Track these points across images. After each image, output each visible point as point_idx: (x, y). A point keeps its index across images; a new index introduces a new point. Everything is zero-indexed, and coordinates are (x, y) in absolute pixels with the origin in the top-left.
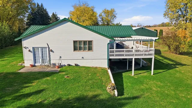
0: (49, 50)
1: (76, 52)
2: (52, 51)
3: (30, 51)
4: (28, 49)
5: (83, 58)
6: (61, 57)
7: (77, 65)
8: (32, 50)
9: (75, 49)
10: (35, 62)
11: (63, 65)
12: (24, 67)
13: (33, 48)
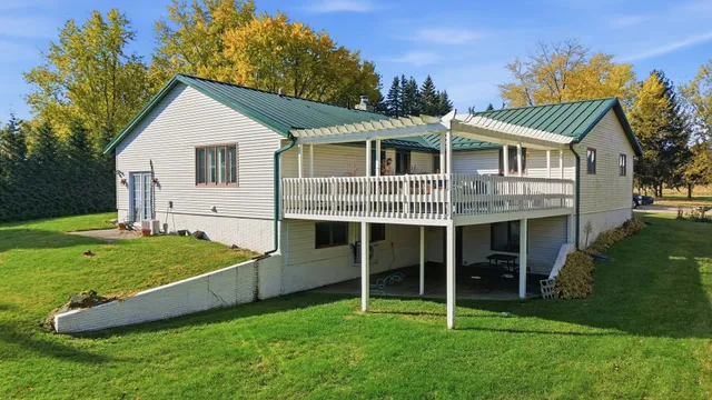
1: (202, 187)
2: (155, 181)
3: (124, 182)
4: (123, 178)
5: (214, 210)
6: (171, 203)
7: (201, 235)
8: (128, 180)
9: (200, 178)
11: (173, 231)
13: (131, 173)
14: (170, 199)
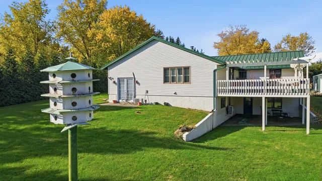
0: (134, 81)
1: (167, 85)
2: (137, 82)
3: (114, 82)
4: (113, 80)
5: (175, 93)
6: (147, 92)
7: (167, 104)
8: (116, 82)
9: (166, 80)
10: (120, 98)
11: (150, 103)
12: (108, 102)
13: (118, 78)
14: (147, 90)
